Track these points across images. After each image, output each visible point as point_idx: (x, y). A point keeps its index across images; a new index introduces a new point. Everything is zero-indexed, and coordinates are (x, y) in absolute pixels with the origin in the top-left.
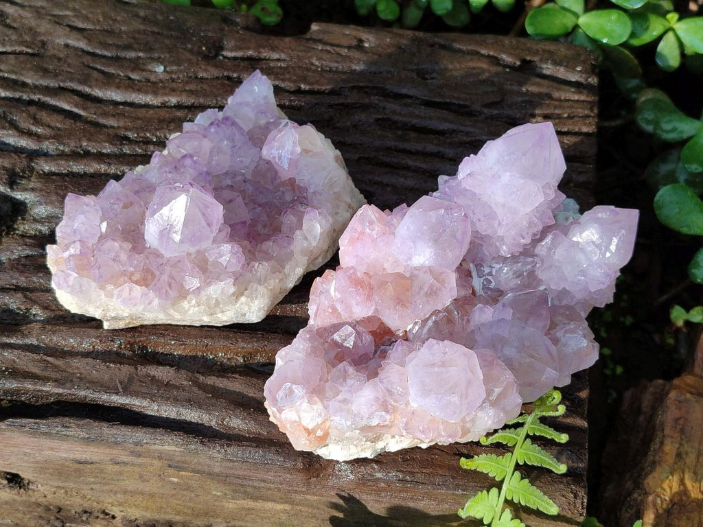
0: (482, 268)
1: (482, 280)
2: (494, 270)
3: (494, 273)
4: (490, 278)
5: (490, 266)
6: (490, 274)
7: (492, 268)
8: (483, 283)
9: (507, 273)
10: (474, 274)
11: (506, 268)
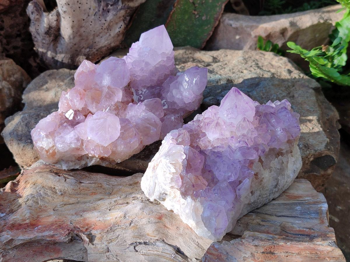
0: (138, 91)
1: (138, 97)
2: (143, 92)
3: (143, 94)
4: (141, 96)
5: (142, 91)
6: (141, 94)
7: (143, 91)
8: (139, 98)
9: (148, 93)
10: (134, 94)
11: (147, 91)
